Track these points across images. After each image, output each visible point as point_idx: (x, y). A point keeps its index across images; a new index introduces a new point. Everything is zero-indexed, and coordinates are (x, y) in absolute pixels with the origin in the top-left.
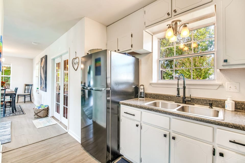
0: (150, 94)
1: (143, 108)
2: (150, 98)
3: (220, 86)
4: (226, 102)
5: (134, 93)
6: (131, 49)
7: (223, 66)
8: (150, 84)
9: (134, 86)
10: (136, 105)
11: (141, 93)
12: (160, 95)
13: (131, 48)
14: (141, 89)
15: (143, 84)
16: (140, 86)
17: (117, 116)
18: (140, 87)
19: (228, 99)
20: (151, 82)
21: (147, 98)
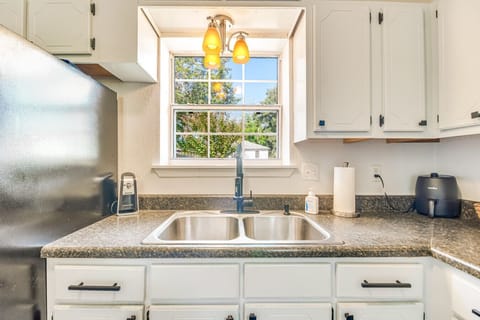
0: (154, 199)
1: (152, 253)
2: (152, 208)
3: (295, 170)
4: (307, 199)
5: (101, 201)
6: (90, 55)
7: (316, 132)
8: (153, 170)
9: (99, 179)
10: (125, 248)
11: (124, 197)
12: (181, 198)
13: (89, 49)
14: (125, 187)
15: (132, 172)
16: (122, 178)
17: (29, 307)
18: (122, 182)
19: (310, 193)
20: (155, 164)
21: (145, 211)
